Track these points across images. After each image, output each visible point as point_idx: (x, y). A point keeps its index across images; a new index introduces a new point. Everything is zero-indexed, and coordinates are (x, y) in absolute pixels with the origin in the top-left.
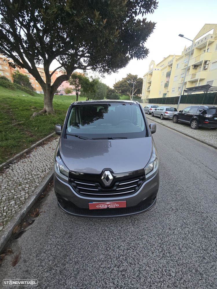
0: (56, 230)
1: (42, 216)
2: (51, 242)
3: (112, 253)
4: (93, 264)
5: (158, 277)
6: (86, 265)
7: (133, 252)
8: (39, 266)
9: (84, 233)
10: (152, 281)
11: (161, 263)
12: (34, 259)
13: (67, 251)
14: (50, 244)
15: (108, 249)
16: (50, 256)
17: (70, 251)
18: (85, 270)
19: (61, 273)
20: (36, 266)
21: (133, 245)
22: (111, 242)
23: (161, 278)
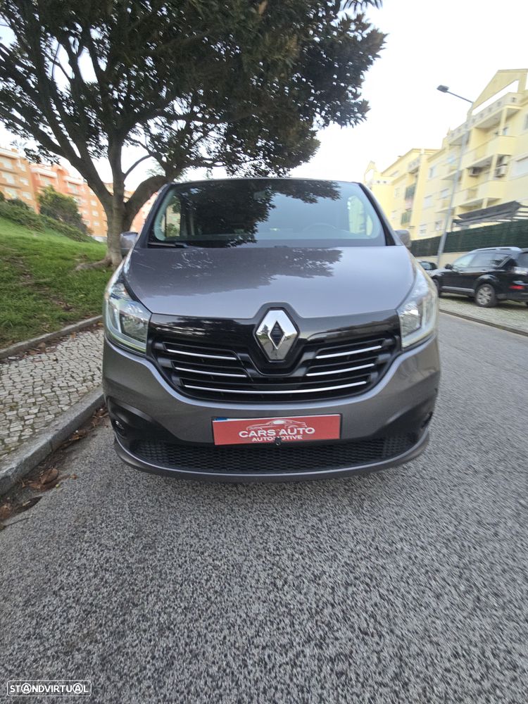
0: (103, 525)
1: (66, 488)
2: (84, 561)
3: (295, 596)
4: (226, 632)
5: (471, 676)
6: (199, 635)
7: (366, 592)
8: (29, 638)
9: (198, 536)
10: (450, 692)
11: (474, 630)
12: (15, 613)
13: (136, 588)
14: (78, 567)
15: (279, 583)
16: (74, 605)
17: (145, 587)
18: (196, 656)
19: (104, 665)
20: (20, 637)
21: (364, 570)
22: (288, 563)
23: (482, 679)
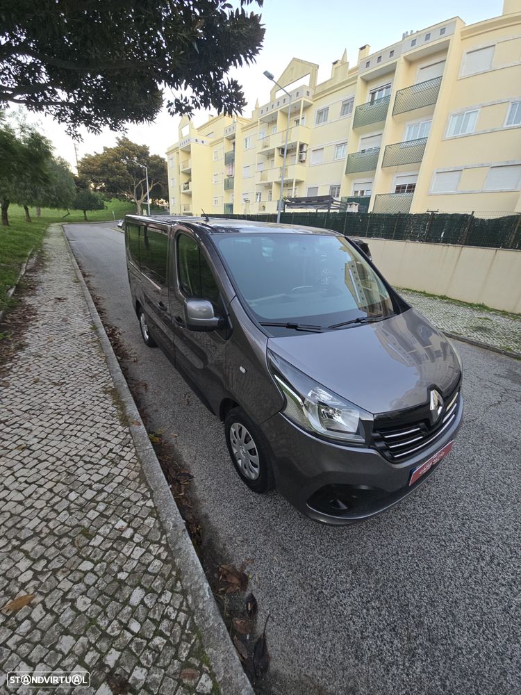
0: (326, 579)
1: (258, 574)
2: (349, 609)
3: (454, 545)
4: (452, 582)
6: (447, 593)
7: (471, 523)
8: (388, 670)
9: (383, 546)
12: (362, 669)
13: (396, 598)
14: (351, 614)
15: (443, 543)
16: (382, 633)
17: (398, 594)
18: (456, 602)
19: (433, 642)
20: (383, 676)
22: (434, 530)
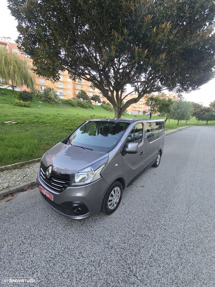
5: (28, 265)
10: (23, 263)
11: (40, 262)
23: (28, 268)
